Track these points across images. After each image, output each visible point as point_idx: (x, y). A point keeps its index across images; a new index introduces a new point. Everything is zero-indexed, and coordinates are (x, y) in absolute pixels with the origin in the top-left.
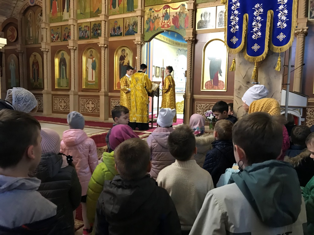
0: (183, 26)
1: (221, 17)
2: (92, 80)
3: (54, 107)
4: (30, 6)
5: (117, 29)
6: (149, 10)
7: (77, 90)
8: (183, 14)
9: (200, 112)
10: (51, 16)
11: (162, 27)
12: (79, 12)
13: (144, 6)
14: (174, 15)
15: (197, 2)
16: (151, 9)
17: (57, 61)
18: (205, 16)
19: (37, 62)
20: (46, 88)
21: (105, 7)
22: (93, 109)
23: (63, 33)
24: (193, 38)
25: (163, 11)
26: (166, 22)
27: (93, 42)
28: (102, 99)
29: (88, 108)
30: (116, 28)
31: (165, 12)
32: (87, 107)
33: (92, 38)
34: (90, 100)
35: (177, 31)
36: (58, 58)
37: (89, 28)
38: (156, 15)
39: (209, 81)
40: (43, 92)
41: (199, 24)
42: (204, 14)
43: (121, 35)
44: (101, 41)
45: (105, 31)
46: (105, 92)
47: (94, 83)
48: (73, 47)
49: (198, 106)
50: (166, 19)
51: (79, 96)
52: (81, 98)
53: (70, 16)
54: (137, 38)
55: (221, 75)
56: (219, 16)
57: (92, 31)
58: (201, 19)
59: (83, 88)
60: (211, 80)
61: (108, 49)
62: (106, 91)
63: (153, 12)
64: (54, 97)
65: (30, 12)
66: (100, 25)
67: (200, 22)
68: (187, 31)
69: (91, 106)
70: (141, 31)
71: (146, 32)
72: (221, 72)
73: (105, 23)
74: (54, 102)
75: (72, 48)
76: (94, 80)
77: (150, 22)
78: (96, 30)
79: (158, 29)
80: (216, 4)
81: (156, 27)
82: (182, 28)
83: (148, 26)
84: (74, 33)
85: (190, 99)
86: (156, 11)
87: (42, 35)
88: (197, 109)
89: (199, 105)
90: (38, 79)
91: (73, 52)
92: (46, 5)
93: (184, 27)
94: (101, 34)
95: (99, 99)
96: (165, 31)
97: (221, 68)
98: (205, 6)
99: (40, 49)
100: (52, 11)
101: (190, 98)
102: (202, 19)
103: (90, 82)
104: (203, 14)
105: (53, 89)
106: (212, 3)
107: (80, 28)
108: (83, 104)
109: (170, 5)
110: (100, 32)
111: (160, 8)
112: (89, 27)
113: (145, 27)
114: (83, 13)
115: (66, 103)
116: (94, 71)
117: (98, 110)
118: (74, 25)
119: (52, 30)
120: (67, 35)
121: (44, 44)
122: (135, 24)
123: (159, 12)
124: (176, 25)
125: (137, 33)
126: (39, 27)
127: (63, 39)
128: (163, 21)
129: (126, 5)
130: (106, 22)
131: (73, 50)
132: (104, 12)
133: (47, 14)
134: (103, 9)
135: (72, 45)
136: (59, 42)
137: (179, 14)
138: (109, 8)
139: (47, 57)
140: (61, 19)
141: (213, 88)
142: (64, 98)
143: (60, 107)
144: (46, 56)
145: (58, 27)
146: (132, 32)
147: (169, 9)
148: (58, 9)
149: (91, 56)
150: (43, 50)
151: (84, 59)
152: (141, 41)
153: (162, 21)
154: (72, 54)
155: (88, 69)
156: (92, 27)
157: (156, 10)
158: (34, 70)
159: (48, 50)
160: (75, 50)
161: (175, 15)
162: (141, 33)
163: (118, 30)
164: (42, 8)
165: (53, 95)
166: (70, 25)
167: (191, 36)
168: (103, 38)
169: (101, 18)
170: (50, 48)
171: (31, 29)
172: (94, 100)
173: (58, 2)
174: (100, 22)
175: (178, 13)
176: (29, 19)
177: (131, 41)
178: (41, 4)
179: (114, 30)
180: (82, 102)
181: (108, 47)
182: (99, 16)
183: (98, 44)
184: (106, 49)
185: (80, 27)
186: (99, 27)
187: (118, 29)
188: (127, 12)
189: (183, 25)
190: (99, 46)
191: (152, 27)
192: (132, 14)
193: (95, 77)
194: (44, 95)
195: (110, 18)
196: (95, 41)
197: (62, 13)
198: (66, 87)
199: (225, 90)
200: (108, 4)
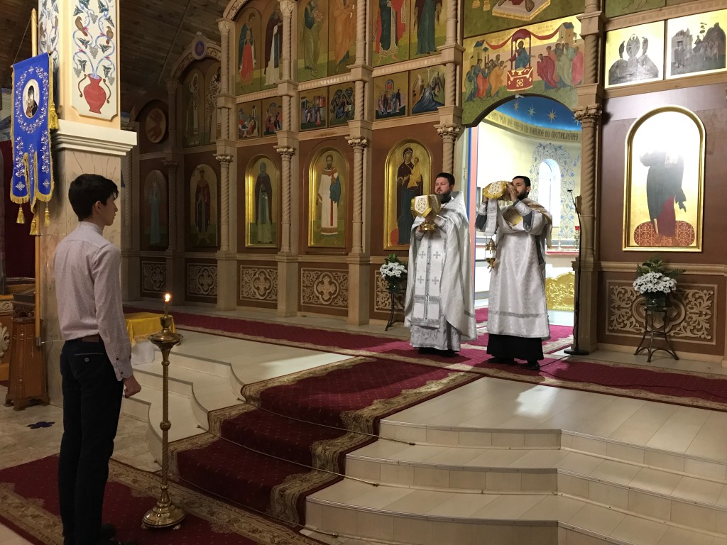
0: (567, 81)
1: (680, 48)
2: (329, 226)
3: (243, 291)
4: (196, 61)
5: (391, 100)
6: (476, 46)
7: (294, 250)
8: (567, 49)
9: (623, 308)
10: (239, 79)
11: (509, 87)
12: (301, 63)
13: (462, 38)
14: (541, 55)
15: (608, 14)
16: (479, 44)
17: (250, 183)
18: (630, 48)
19: (207, 186)
20: (224, 248)
21: (363, 47)
22: (333, 297)
23: (265, 118)
24: (598, 109)
25: (511, 47)
26: (520, 73)
27: (333, 134)
28: (355, 272)
29: (319, 293)
30: (389, 96)
31: (518, 48)
32: (317, 290)
33: (331, 125)
34: (326, 275)
35: (551, 93)
36: (254, 176)
37: (324, 101)
38: (493, 57)
39: (648, 223)
40: (218, 255)
41: (615, 72)
42: (629, 44)
43: (402, 112)
44: (354, 130)
45: (363, 105)
46: (361, 256)
47: (336, 233)
48: (288, 148)
49: (616, 294)
50: (521, 65)
51: (301, 264)
52: (304, 270)
53: (281, 76)
54: (445, 118)
55: (682, 206)
56: (673, 46)
57: (331, 107)
58: (619, 58)
59: (309, 245)
60: (652, 222)
61: (371, 149)
62: (364, 252)
63: (486, 49)
64: (243, 268)
65: (195, 74)
66: (351, 92)
67: (617, 67)
68: (580, 91)
69: (327, 288)
70: (455, 100)
71: (468, 101)
72: (681, 199)
73: (364, 87)
74: (243, 280)
75: (285, 150)
76: (335, 225)
77: (477, 75)
78: (339, 106)
79: (498, 92)
80: (664, 15)
81: (493, 87)
82: (564, 85)
83: (473, 87)
84: (290, 115)
85: (592, 272)
86: (494, 47)
87: (220, 125)
88: (612, 301)
89: (619, 289)
90: (207, 225)
91: (287, 159)
92: (230, 56)
93: (572, 82)
94: (354, 112)
95: (347, 272)
96: (517, 96)
97: (682, 187)
98: (630, 23)
99: (214, 155)
100: (241, 67)
101: (592, 270)
102: (621, 56)
103: (324, 232)
104: (625, 45)
105: (241, 248)
106: (653, 13)
107: (303, 103)
108: (309, 285)
109: (530, 28)
110: (350, 109)
111: (502, 39)
112: (324, 99)
113: (464, 90)
114: (311, 66)
115: (270, 282)
116: (335, 205)
117: (345, 300)
118: (291, 97)
119: (241, 110)
120: (273, 120)
121: (223, 143)
122: (439, 83)
123: (501, 49)
124: (547, 78)
125: (444, 105)
126: (212, 107)
127: (264, 130)
128: (513, 72)
129: (415, 40)
130: (367, 84)
131: (287, 156)
132: (362, 59)
133: (230, 75)
134: (359, 54)
135: (286, 145)
136: (255, 137)
137: (555, 51)
138: (374, 49)
139: (228, 173)
140: (260, 85)
141: (657, 243)
142: (265, 269)
143: (256, 290)
144: (226, 173)
145: (252, 104)
146: (432, 105)
147: (528, 39)
148: (254, 61)
149: (329, 169)
150: (220, 157)
151: (313, 176)
152: (455, 125)
153: (510, 72)
154: (285, 164)
155: (321, 199)
156: (331, 99)
157: (493, 44)
158: (201, 203)
159: (232, 156)
160: (292, 154)
161: (545, 54)
162: (455, 104)
163: (396, 101)
164: (220, 62)
165: (240, 262)
166: (281, 96)
167: (593, 105)
168: (359, 124)
169: (356, 74)
170: (235, 153)
171: (195, 112)
172: (334, 274)
173: (254, 47)
174: (351, 85)
175: (553, 48)
176: (192, 90)
177: (430, 127)
178: (219, 54)
179: (386, 101)
180: (305, 280)
181: (371, 144)
182: (349, 71)
183: (346, 138)
184: (366, 149)
185: (304, 100)
186: (349, 97)
187: (394, 100)
188: (419, 55)
189: (568, 76)
190: (350, 142)
191: (481, 88)
192: (430, 60)
193: (339, 218)
194: (219, 263)
195: (376, 72)
196: (338, 131)
197: (263, 70)
198: (271, 243)
199: (697, 246)
200: (371, 41)
